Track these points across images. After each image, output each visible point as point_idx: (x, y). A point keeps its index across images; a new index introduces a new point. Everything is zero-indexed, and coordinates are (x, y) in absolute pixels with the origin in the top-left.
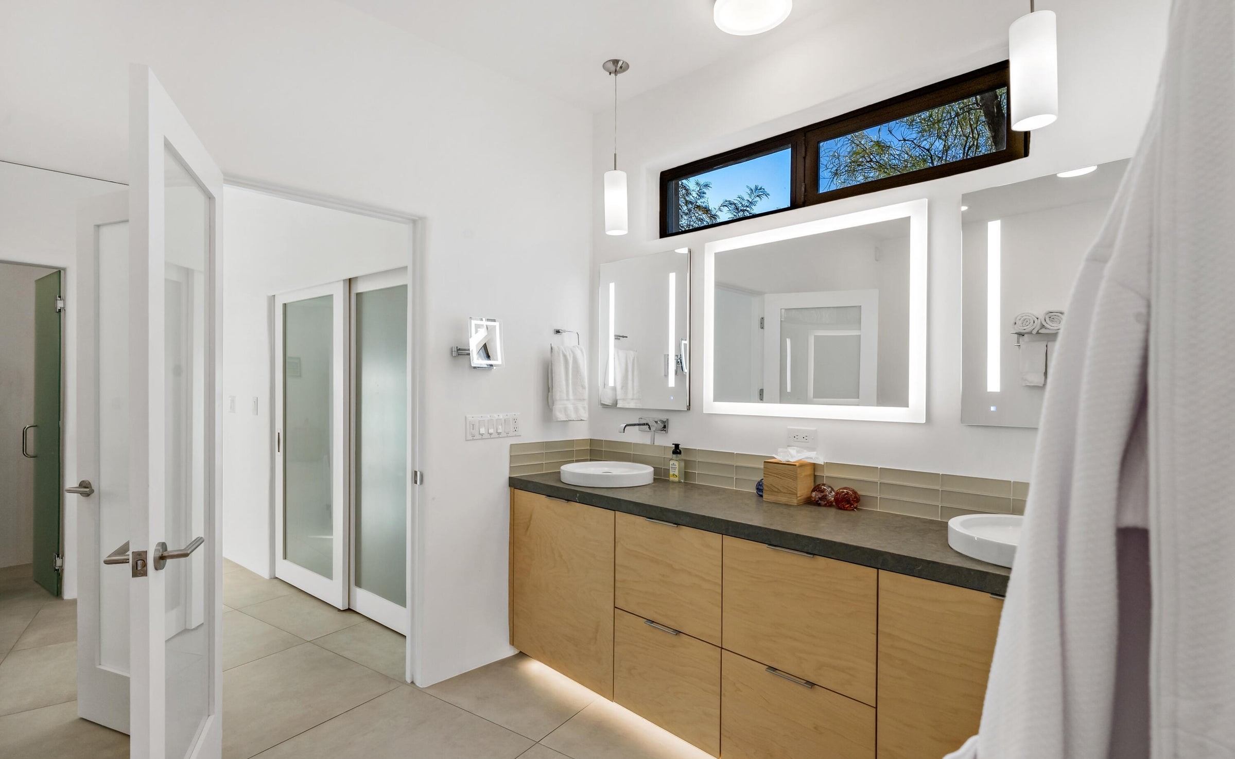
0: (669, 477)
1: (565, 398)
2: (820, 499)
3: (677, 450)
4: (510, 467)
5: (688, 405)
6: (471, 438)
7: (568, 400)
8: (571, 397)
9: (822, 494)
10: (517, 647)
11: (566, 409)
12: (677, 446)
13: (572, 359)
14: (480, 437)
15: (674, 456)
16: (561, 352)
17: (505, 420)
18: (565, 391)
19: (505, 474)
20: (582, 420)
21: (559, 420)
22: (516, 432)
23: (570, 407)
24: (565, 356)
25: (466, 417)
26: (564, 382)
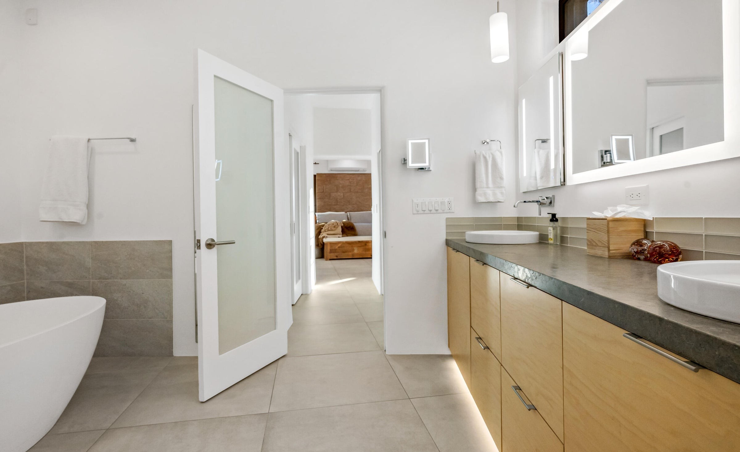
0: (548, 241)
1: (485, 186)
2: (637, 253)
3: (554, 218)
4: (446, 232)
5: (562, 180)
6: (416, 213)
7: (488, 187)
8: (491, 185)
9: (640, 249)
10: (451, 350)
11: (485, 194)
12: (554, 215)
13: (491, 159)
14: (422, 212)
15: (552, 223)
16: (482, 155)
17: (441, 202)
18: (485, 182)
19: (443, 237)
20: (499, 202)
21: (479, 201)
22: (449, 210)
23: (489, 192)
24: (485, 158)
25: (412, 200)
26: (484, 176)
